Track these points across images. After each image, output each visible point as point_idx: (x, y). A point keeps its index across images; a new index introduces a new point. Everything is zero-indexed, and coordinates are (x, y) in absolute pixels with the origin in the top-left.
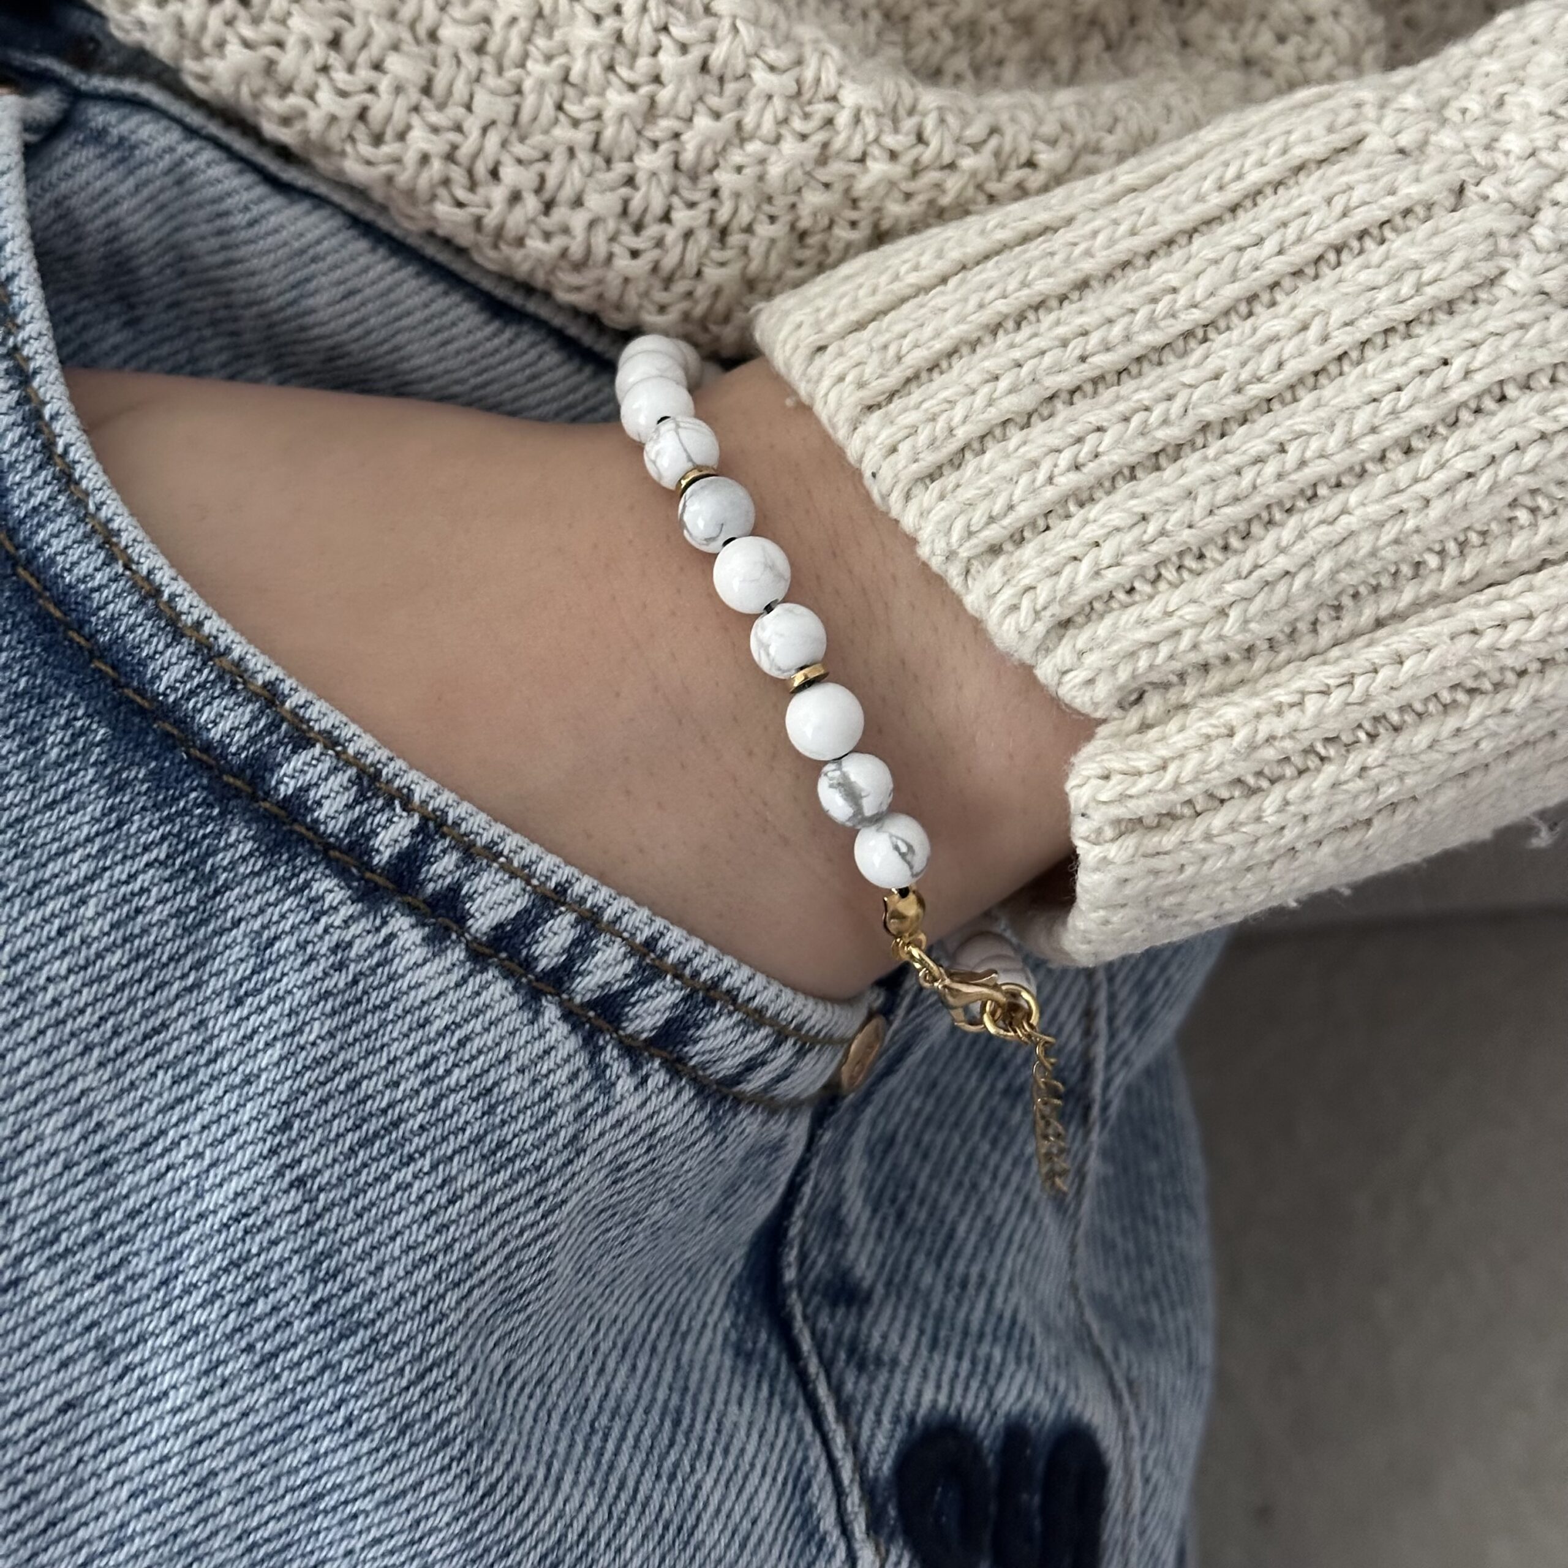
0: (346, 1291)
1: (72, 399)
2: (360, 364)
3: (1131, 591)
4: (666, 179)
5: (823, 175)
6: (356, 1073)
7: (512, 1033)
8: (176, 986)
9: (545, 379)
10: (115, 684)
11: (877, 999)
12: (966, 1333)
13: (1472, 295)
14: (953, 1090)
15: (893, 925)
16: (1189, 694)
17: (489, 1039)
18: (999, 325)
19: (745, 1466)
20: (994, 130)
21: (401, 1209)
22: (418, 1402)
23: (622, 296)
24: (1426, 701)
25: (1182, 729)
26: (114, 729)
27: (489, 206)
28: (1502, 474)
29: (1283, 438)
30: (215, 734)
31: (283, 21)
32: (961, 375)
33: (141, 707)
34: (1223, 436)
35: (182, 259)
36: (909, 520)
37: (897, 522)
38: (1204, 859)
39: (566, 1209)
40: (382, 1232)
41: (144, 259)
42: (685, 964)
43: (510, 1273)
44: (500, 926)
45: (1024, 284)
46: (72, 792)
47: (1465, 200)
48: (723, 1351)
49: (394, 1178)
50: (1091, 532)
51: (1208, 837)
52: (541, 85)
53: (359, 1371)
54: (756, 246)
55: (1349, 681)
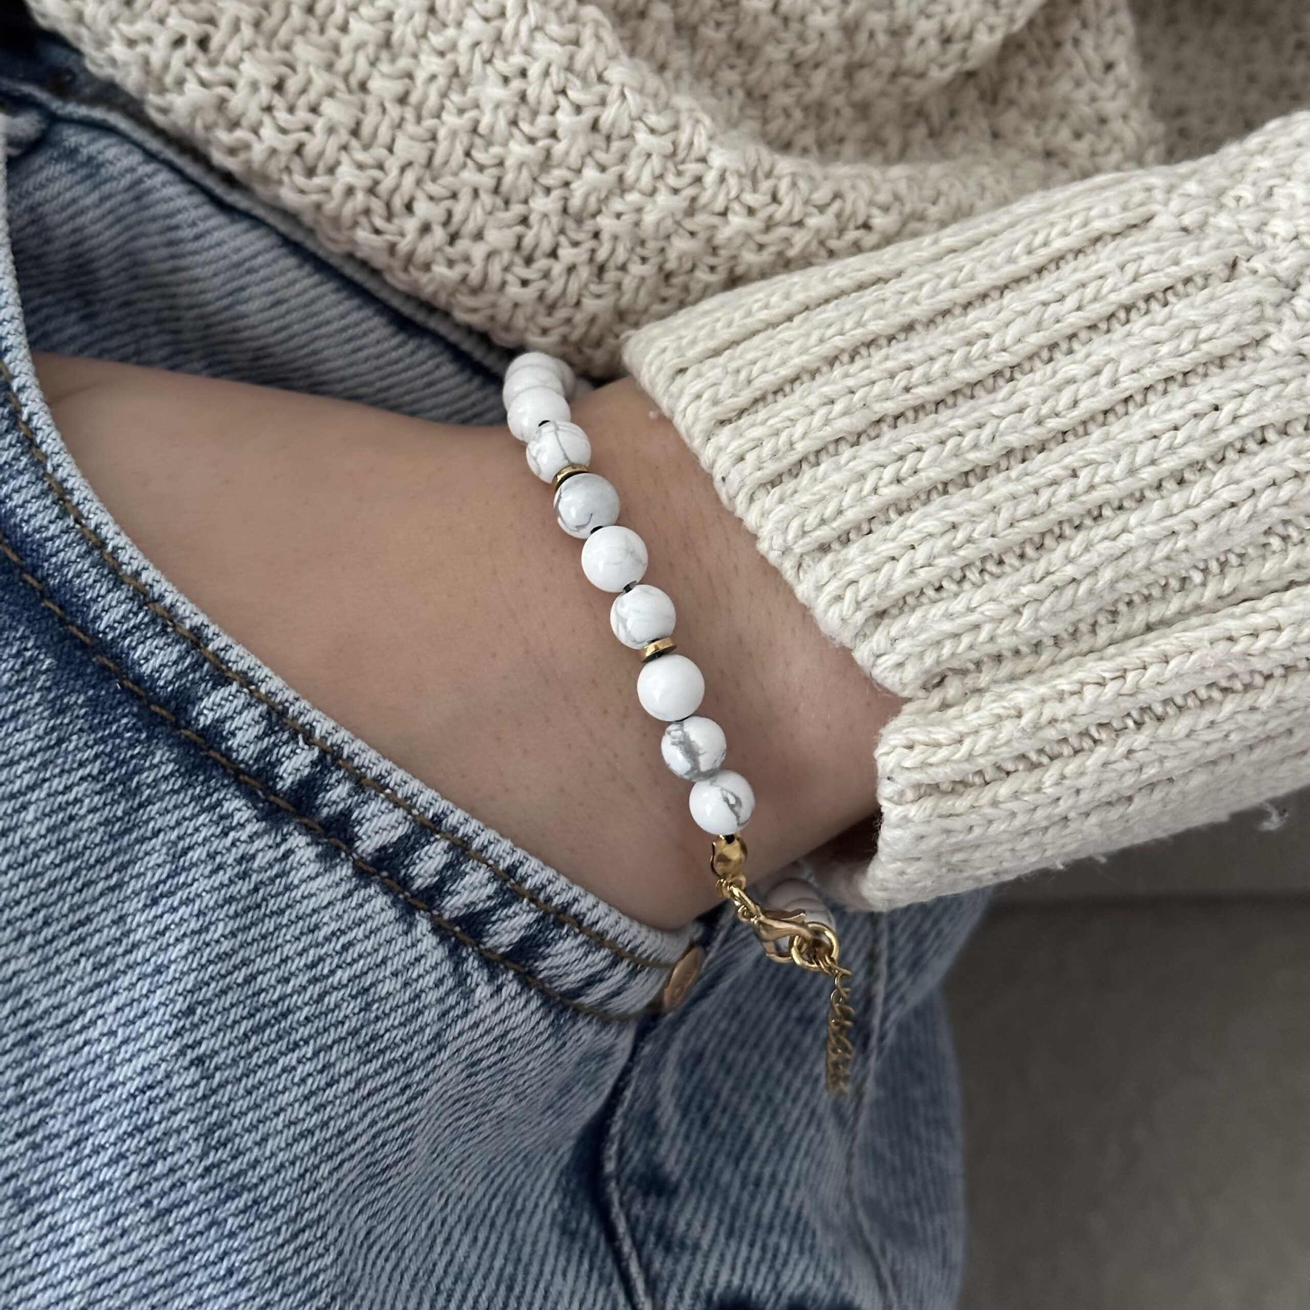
0: (234, 1158)
1: (37, 375)
2: (283, 364)
3: (940, 589)
4: (555, 220)
5: (689, 224)
6: (252, 969)
7: (389, 942)
8: (101, 885)
9: (440, 387)
10: (62, 621)
11: (697, 932)
12: (758, 1225)
13: (1241, 353)
14: (754, 1014)
15: (719, 868)
16: (984, 679)
17: (369, 945)
18: (836, 358)
20: (837, 196)
21: (286, 1089)
22: (291, 1258)
23: (511, 318)
24: (1185, 696)
25: (977, 709)
26: (58, 659)
27: (402, 235)
28: (1260, 506)
29: (1076, 465)
30: (146, 669)
31: (235, 66)
32: (802, 398)
33: (82, 642)
34: (1024, 461)
35: (135, 264)
36: (751, 519)
37: (741, 520)
38: (990, 822)
39: (427, 1096)
40: (268, 1108)
41: (103, 262)
42: (540, 890)
43: (376, 1150)
44: (383, 848)
45: (859, 324)
46: (20, 712)
47: (1237, 273)
48: (551, 1230)
49: (281, 1062)
50: (908, 536)
51: (995, 803)
52: (454, 134)
53: (242, 1228)
54: (629, 283)
55: (1122, 675)
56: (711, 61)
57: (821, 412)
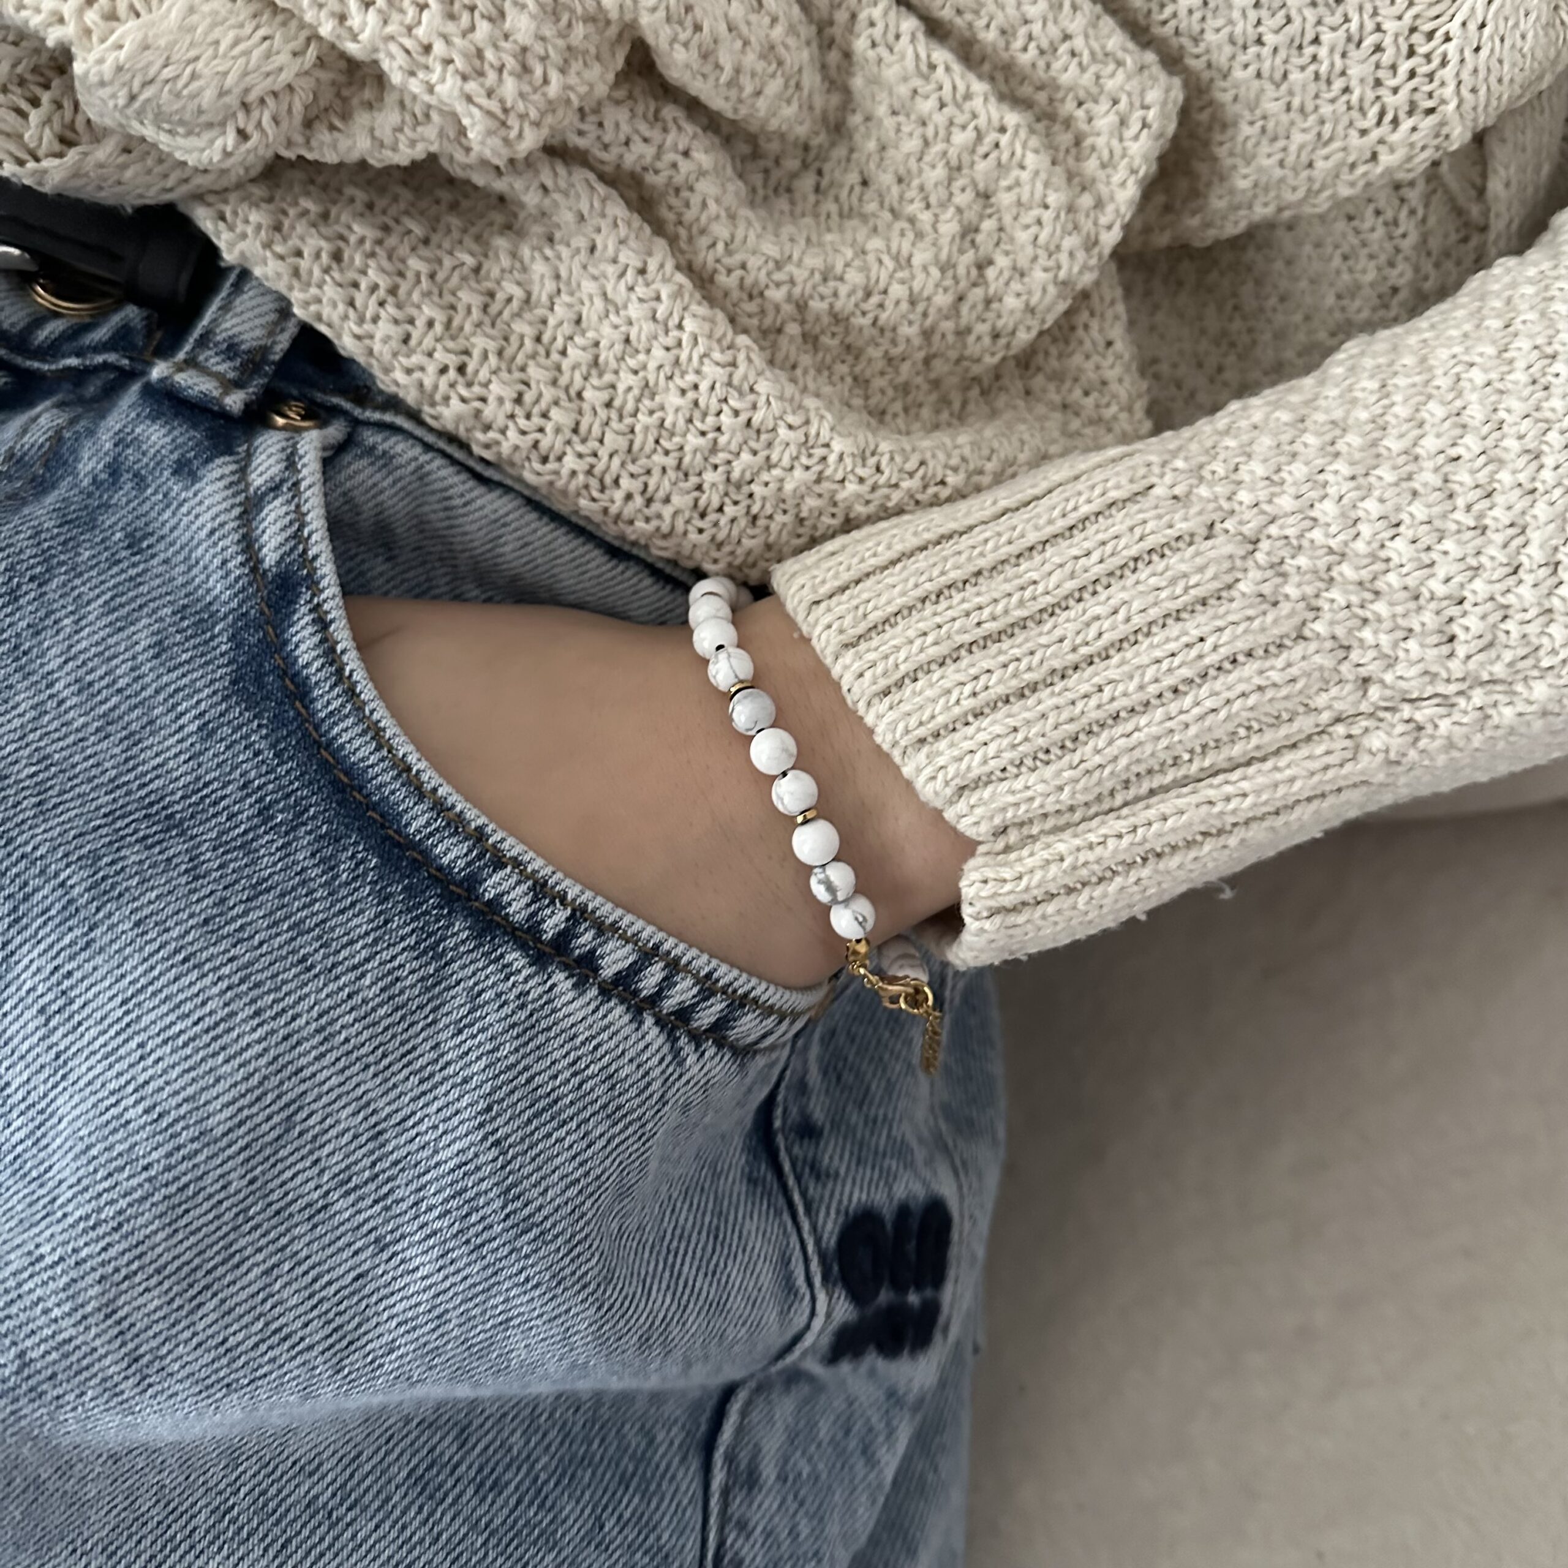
0: (525, 1206)
2: (531, 584)
4: (721, 487)
5: (817, 489)
6: (532, 1072)
7: (626, 1038)
8: (421, 1024)
9: (642, 594)
10: (382, 827)
12: (876, 1153)
13: (1219, 595)
15: (851, 957)
16: (1035, 830)
17: (612, 1044)
18: (926, 599)
19: (754, 1257)
20: (922, 463)
21: (559, 1153)
22: (569, 1265)
24: (1179, 841)
25: (1032, 854)
26: (380, 857)
27: (613, 501)
28: (1233, 710)
29: (1101, 683)
30: (445, 861)
31: (486, 385)
32: (904, 630)
33: (398, 843)
34: (1063, 679)
36: (869, 720)
38: (1040, 929)
40: (548, 1168)
42: (729, 986)
44: (619, 973)
45: (943, 573)
46: (356, 902)
47: (1214, 533)
48: (741, 1182)
49: (554, 1136)
50: (982, 737)
51: (1044, 917)
52: (646, 429)
54: (774, 527)
55: (1134, 830)
56: (828, 359)
57: (918, 642)
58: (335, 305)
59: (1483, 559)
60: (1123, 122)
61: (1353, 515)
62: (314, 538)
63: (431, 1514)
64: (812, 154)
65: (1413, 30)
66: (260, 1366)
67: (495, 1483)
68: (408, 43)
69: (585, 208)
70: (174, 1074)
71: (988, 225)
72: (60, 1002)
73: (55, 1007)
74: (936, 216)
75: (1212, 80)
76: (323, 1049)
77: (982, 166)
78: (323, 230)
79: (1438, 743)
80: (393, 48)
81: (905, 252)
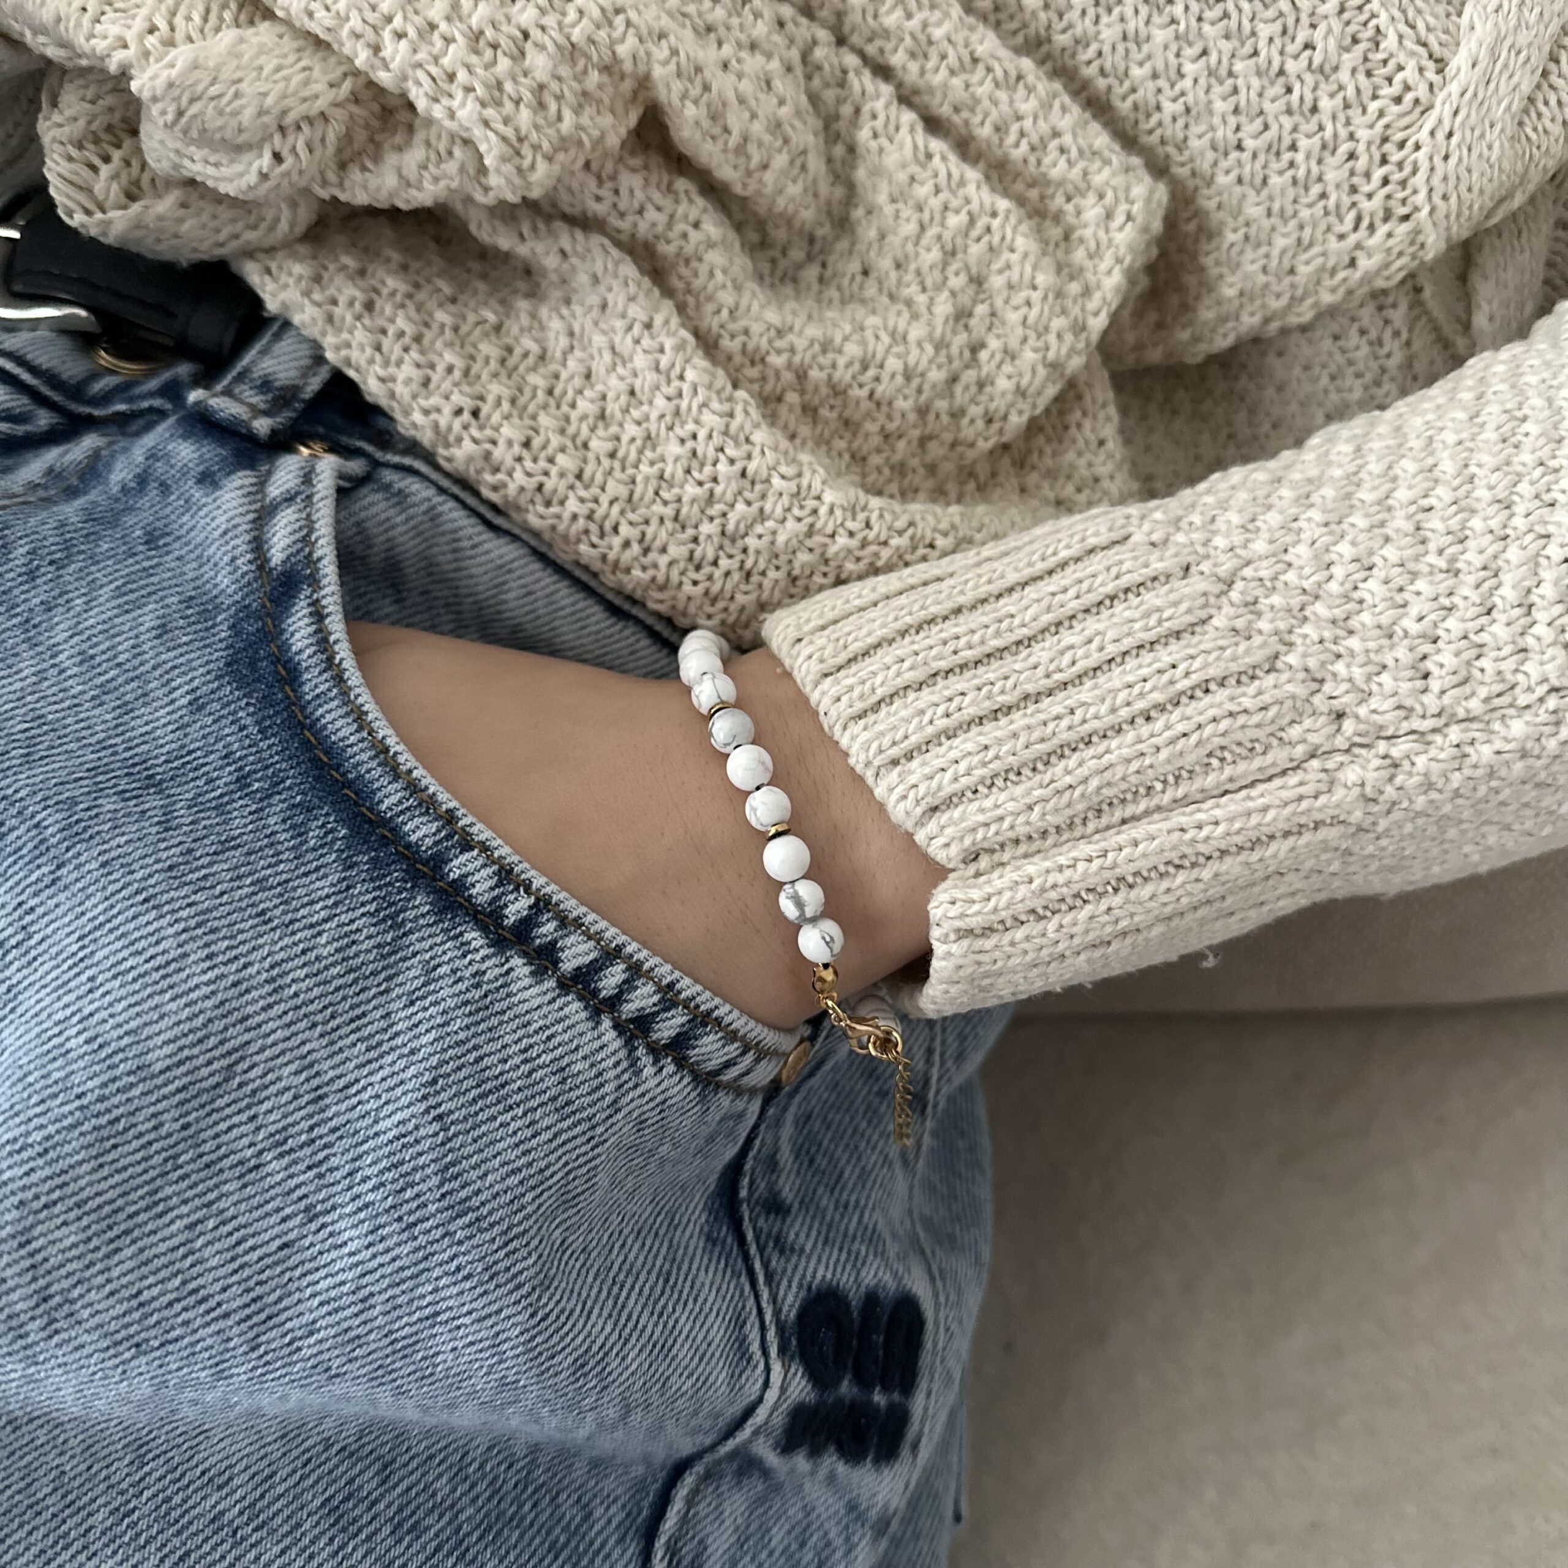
0: (463, 1187)
1: (348, 633)
2: (533, 636)
3: (976, 792)
4: (716, 540)
5: (809, 543)
6: (481, 1052)
7: (581, 1035)
8: (374, 991)
9: (640, 654)
10: (355, 803)
11: (807, 1031)
12: (845, 1236)
13: (1192, 629)
14: (847, 1089)
15: (818, 985)
16: (1006, 856)
17: (566, 1037)
18: (906, 631)
19: (706, 1310)
20: (911, 524)
21: (502, 1139)
22: (503, 1260)
23: (686, 608)
24: (1149, 870)
25: (1001, 877)
26: (351, 831)
27: (611, 548)
28: (1205, 736)
30: (413, 838)
31: (497, 429)
32: (881, 658)
33: (370, 819)
34: (1036, 702)
35: (430, 565)
36: (844, 742)
37: (837, 743)
38: (1009, 957)
39: (606, 1145)
40: (489, 1152)
42: (691, 1000)
43: (568, 1183)
44: (579, 968)
45: (923, 608)
46: (321, 866)
47: (1190, 573)
48: (699, 1238)
49: (499, 1119)
50: (954, 754)
51: (1012, 944)
52: (647, 479)
53: (469, 1238)
54: (767, 584)
55: (1104, 854)
56: (827, 432)
57: (895, 668)
58: (363, 350)
59: (1456, 599)
60: (1109, 215)
61: (1327, 558)
62: (321, 542)
63: (341, 1548)
64: (817, 247)
65: (1385, 140)
66: (173, 1328)
67: (414, 1527)
68: (434, 70)
69: (599, 268)
70: (119, 1007)
71: (981, 310)
72: (20, 937)
73: (13, 942)
74: (932, 299)
75: (1196, 189)
76: (271, 1000)
77: (975, 249)
78: (359, 282)
79: (1416, 780)
80: (421, 75)
81: (901, 328)
